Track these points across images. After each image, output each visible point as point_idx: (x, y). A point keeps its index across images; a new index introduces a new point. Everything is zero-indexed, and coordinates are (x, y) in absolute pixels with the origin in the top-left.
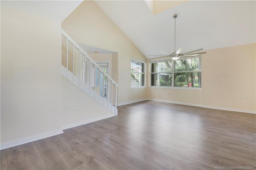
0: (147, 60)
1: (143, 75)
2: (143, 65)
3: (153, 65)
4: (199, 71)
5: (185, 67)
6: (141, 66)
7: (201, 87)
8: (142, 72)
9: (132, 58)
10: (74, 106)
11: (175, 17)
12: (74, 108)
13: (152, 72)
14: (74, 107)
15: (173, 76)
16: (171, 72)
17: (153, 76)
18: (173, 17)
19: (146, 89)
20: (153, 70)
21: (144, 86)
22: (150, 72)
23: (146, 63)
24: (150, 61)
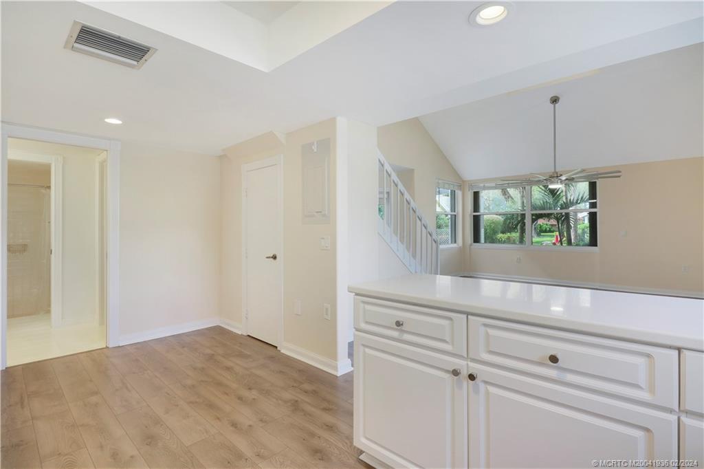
0: (462, 184)
2: (453, 196)
3: (476, 195)
4: (589, 211)
7: (596, 245)
8: (452, 211)
9: (437, 181)
11: (555, 100)
13: (474, 212)
15: (528, 220)
16: (524, 212)
17: (476, 220)
18: (549, 101)
19: (462, 250)
20: (476, 206)
21: (455, 242)
22: (469, 211)
23: (460, 190)
24: (471, 186)
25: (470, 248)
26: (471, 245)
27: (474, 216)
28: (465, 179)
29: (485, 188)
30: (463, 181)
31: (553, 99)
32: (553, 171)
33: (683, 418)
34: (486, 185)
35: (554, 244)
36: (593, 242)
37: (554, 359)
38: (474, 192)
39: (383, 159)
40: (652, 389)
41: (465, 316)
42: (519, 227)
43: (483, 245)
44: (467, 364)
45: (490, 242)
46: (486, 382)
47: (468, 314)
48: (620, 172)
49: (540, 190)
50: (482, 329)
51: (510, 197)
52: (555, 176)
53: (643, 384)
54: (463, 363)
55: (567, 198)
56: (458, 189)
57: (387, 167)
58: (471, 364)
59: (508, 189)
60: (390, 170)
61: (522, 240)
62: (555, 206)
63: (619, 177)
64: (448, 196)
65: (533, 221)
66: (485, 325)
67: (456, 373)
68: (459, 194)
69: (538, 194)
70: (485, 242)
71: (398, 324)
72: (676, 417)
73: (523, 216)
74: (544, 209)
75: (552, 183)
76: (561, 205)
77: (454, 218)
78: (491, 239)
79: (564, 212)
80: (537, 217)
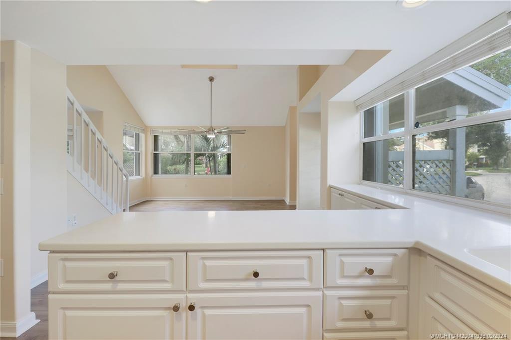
0: (145, 129)
1: (138, 154)
2: (137, 137)
3: (156, 138)
4: (229, 153)
5: (205, 145)
7: (230, 174)
8: (136, 149)
9: (124, 124)
10: (75, 217)
11: (211, 80)
12: (74, 222)
13: (154, 151)
14: (75, 220)
15: (192, 158)
16: (189, 152)
17: (156, 157)
18: (208, 80)
19: (145, 181)
20: (156, 147)
21: (139, 175)
22: (151, 151)
23: (144, 133)
24: (152, 131)
25: (151, 179)
26: (152, 176)
27: (154, 154)
28: (148, 125)
29: (163, 133)
30: (146, 127)
31: (211, 78)
32: (210, 125)
33: (326, 292)
34: (164, 131)
35: (206, 173)
36: (229, 172)
37: (256, 274)
38: (155, 136)
39: (72, 98)
40: (311, 279)
41: (184, 254)
42: (185, 163)
43: (160, 176)
44: (186, 296)
45: (165, 174)
46: (202, 307)
47: (187, 251)
48: (245, 131)
49: (199, 137)
50: (200, 262)
51: (180, 141)
52: (211, 130)
53: (306, 276)
54: (182, 296)
55: (214, 144)
56: (142, 132)
57: (77, 106)
58: (190, 295)
59: (179, 136)
60: (80, 110)
61: (187, 172)
62: (208, 149)
63: (243, 133)
64: (133, 137)
65: (195, 158)
66: (203, 258)
67: (176, 308)
68: (142, 136)
69: (197, 140)
70: (162, 173)
71: (112, 276)
72: (322, 292)
73: (188, 155)
74: (201, 151)
75: (209, 134)
76: (211, 148)
77: (138, 156)
78: (166, 172)
79: (213, 152)
80: (197, 156)
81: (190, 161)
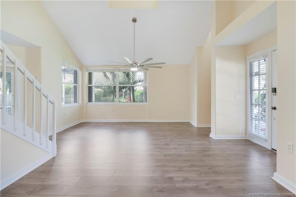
0: (82, 67)
1: (76, 87)
2: (75, 73)
3: (90, 75)
4: (145, 86)
5: (127, 81)
6: (73, 75)
7: (146, 102)
8: (75, 83)
9: (63, 61)
11: (135, 20)
13: (89, 84)
15: (117, 89)
16: (115, 85)
17: (90, 89)
18: (132, 21)
19: (81, 107)
20: (90, 81)
21: (77, 102)
22: (86, 84)
23: (81, 70)
24: (87, 69)
25: (86, 105)
26: (87, 103)
27: (89, 86)
28: (84, 65)
29: (95, 71)
30: (82, 65)
34: (95, 69)
38: (89, 73)
42: (112, 93)
43: (93, 104)
45: (98, 102)
49: (122, 75)
56: (79, 70)
62: (129, 83)
68: (79, 72)
70: (95, 101)
73: (115, 87)
74: (124, 84)
75: (133, 67)
76: (131, 83)
78: (98, 99)
80: (121, 89)
81: (116, 92)
